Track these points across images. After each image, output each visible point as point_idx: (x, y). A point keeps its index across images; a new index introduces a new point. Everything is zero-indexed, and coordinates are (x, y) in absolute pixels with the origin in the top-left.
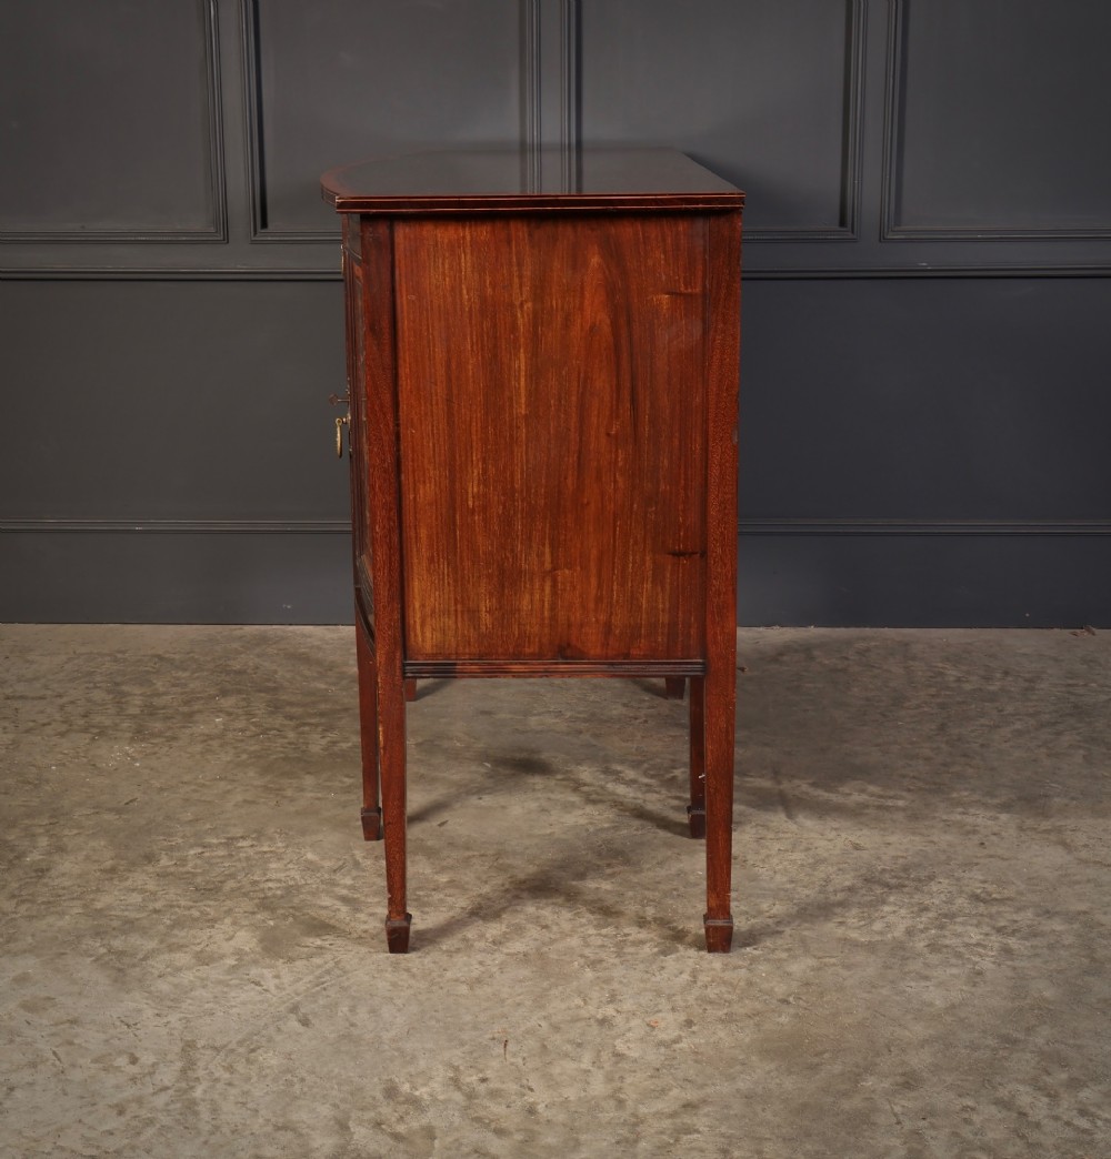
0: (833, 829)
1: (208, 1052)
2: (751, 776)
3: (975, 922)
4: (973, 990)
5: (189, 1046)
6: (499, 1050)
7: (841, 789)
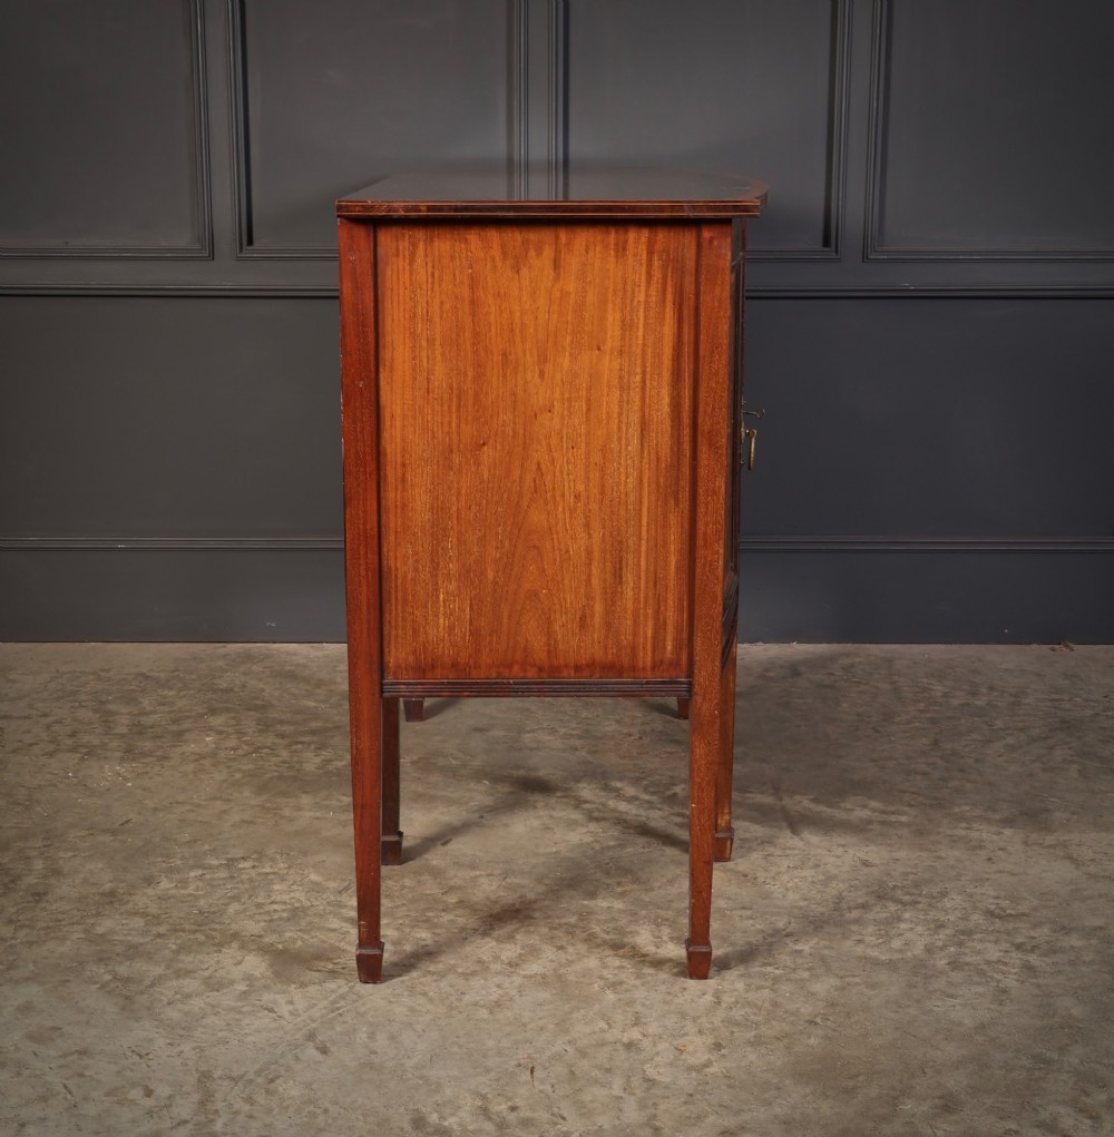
0: (839, 845)
1: (225, 1083)
2: (752, 792)
3: (992, 938)
4: (1000, 1008)
5: (205, 1076)
6: (526, 1076)
7: (842, 805)
